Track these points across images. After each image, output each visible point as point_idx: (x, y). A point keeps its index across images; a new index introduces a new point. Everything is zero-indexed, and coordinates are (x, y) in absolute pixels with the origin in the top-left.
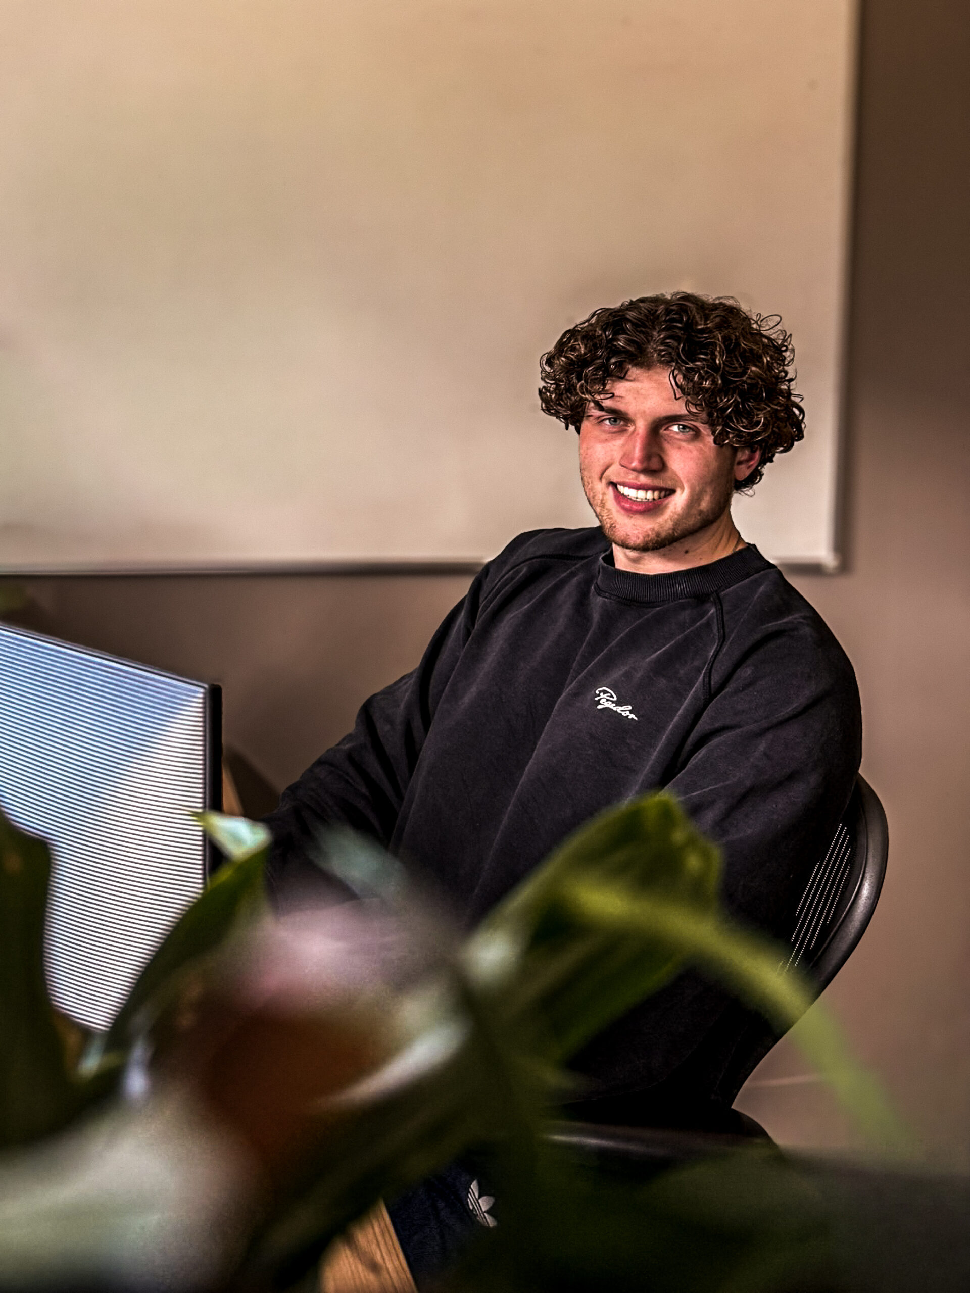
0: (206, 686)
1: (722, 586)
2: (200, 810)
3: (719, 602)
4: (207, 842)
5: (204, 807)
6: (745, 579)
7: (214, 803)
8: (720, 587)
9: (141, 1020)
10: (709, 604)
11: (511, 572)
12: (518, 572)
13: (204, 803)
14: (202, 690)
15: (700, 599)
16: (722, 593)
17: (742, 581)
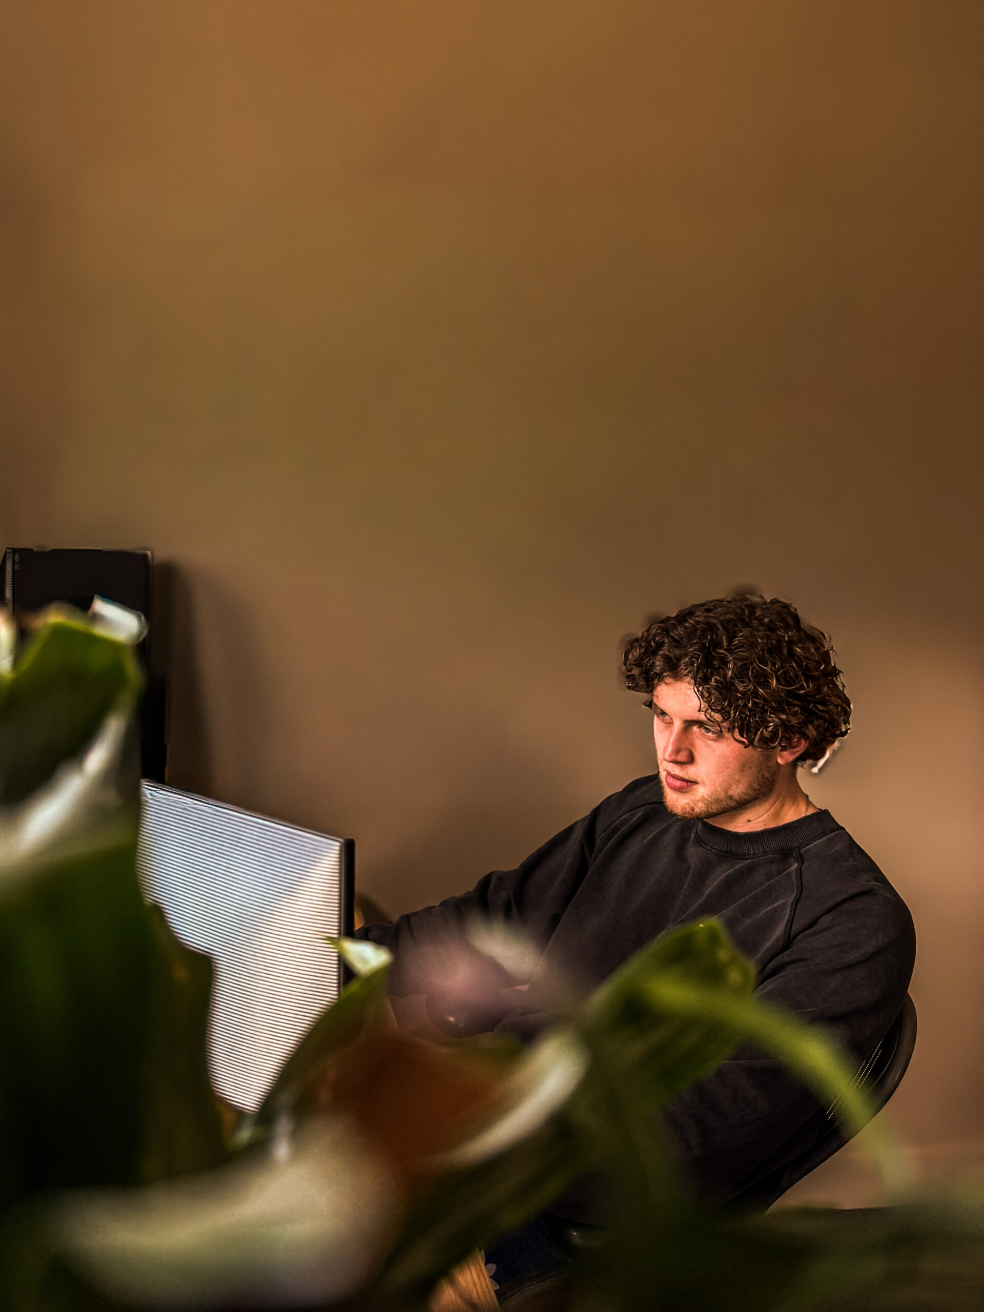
0: (342, 840)
1: (803, 843)
2: (336, 936)
3: (801, 859)
4: (342, 964)
5: (339, 934)
6: (822, 838)
7: (348, 931)
8: (801, 844)
9: (286, 1097)
10: (792, 860)
11: (627, 815)
12: (633, 815)
13: (339, 930)
14: (338, 844)
15: (785, 854)
16: (803, 849)
17: (820, 838)
